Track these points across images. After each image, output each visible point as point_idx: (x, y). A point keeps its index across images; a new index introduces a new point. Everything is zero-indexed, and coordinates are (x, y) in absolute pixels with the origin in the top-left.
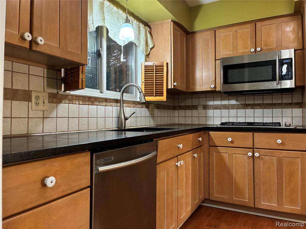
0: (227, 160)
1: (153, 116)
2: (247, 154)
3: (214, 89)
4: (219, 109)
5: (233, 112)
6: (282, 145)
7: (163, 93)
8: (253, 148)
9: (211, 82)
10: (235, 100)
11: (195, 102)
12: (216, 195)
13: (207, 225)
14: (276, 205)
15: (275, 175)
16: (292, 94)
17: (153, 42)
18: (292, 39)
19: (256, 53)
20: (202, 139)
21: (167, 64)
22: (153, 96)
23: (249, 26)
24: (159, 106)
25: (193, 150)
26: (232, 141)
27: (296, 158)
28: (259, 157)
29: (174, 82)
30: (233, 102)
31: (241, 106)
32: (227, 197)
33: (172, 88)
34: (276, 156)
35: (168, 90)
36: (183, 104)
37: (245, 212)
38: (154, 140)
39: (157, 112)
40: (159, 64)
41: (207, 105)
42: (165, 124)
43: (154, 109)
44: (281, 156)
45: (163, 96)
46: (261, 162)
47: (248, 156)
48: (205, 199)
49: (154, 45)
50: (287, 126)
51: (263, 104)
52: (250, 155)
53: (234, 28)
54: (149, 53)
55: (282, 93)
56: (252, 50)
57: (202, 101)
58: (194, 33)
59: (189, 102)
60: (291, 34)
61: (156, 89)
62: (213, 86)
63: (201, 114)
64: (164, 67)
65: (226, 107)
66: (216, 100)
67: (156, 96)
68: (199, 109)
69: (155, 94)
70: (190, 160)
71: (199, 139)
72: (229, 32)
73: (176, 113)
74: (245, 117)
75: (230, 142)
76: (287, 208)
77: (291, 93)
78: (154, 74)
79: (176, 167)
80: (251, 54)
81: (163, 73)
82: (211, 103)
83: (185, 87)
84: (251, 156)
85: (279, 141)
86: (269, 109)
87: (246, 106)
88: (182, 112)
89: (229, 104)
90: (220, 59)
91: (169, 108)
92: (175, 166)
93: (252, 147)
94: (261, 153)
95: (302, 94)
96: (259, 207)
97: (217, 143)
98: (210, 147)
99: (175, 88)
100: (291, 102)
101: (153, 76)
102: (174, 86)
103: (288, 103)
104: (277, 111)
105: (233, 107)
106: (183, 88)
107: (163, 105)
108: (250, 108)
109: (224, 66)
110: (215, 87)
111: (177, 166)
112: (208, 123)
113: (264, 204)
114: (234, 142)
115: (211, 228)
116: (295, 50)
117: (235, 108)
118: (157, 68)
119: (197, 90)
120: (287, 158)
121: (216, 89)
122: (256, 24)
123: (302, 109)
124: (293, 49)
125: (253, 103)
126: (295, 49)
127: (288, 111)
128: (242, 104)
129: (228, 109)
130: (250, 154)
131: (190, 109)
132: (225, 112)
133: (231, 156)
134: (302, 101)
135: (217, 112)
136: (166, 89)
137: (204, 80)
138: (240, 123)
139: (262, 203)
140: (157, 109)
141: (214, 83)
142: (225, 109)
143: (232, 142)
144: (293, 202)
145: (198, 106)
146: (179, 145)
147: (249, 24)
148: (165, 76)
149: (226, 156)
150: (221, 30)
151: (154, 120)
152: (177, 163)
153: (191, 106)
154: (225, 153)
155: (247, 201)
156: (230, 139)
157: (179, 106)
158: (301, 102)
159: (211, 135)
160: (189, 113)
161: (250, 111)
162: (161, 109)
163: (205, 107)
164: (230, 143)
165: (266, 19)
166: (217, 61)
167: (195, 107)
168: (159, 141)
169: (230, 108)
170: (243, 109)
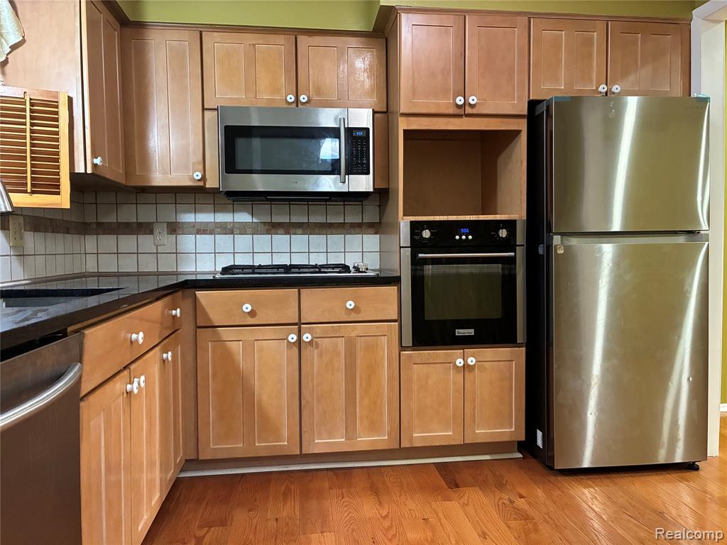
0: (240, 358)
1: (20, 253)
2: (287, 339)
3: (201, 184)
4: (211, 234)
5: (243, 241)
6: (355, 313)
7: (59, 185)
8: (299, 324)
9: (194, 164)
10: (249, 213)
11: (145, 214)
12: (214, 446)
13: (201, 527)
14: (343, 440)
15: (341, 376)
16: (362, 204)
17: (20, 28)
18: (368, 87)
19: (297, 106)
20: (181, 313)
21: (70, 100)
22: (26, 192)
23: (281, 39)
24: (40, 222)
25: (163, 344)
26: (252, 310)
27: (379, 337)
28: (311, 343)
29: (94, 155)
30: (244, 217)
31: (263, 226)
32: (241, 445)
33: (89, 171)
34: (343, 337)
35: (74, 177)
36: (112, 219)
37: (281, 469)
38: (69, 329)
39: (32, 241)
40: (42, 95)
41: (179, 223)
42: (57, 274)
43: (23, 231)
44: (354, 334)
45: (58, 193)
46: (315, 351)
47: (288, 341)
48: (186, 460)
49: (23, 37)
50: (362, 272)
51: (308, 223)
52: (293, 341)
53: (250, 38)
54: (7, 58)
55: (344, 202)
56: (291, 98)
57: (166, 213)
58: (141, 26)
59: (128, 214)
60: (366, 75)
61: (33, 172)
62: (198, 175)
63: (165, 245)
64: (60, 107)
65: (225, 228)
66: (202, 211)
67: (33, 192)
68: (156, 231)
69: (33, 185)
70: (156, 370)
71: (174, 312)
72: (237, 46)
73: (90, 242)
74: (272, 253)
75: (249, 313)
76: (365, 440)
77: (360, 203)
78: (28, 127)
79: (127, 397)
80: (286, 106)
81: (57, 126)
82: (189, 218)
83: (121, 171)
84: (294, 343)
85: (350, 304)
86: (319, 234)
87: (272, 228)
88: (108, 241)
89: (234, 222)
90: (217, 109)
91: (68, 229)
92: (125, 395)
93: (297, 321)
94: (316, 333)
95: (379, 206)
96: (310, 452)
97: (216, 319)
98: (198, 329)
99: (98, 173)
100: (361, 221)
101: (24, 131)
102: (95, 166)
103: (355, 223)
104: (336, 239)
105: (242, 229)
106: (116, 174)
107: (51, 220)
108: (282, 232)
109: (226, 127)
110: (203, 179)
111: (129, 393)
112: (181, 269)
113: (321, 443)
114: (256, 314)
115: (213, 529)
116: (374, 112)
117: (249, 230)
118: (35, 108)
119: (155, 183)
120: (362, 338)
121: (205, 184)
122: (296, 38)
123: (378, 236)
124: (371, 110)
125: (288, 221)
126: (373, 110)
127: (354, 240)
128: (265, 223)
129: (232, 232)
130: (293, 338)
131: (132, 233)
132: (224, 241)
133: (249, 347)
134: (380, 220)
135: (205, 241)
136: (70, 173)
137: (175, 157)
138: (260, 267)
139: (316, 441)
140: (32, 233)
141: (201, 167)
142: (226, 234)
143: (252, 314)
144: (374, 427)
145: (155, 225)
146: (134, 336)
147: (283, 36)
148: (64, 134)
149: (237, 348)
150: (215, 33)
151: (23, 264)
152: (129, 387)
153: (135, 225)
154: (235, 342)
155: (286, 443)
156: (247, 308)
157: (99, 224)
158: (378, 221)
159: (199, 301)
160: (128, 242)
161: (281, 240)
162: (46, 232)
163: (174, 228)
164: (247, 316)
165: (317, 33)
166: (206, 112)
167: (144, 228)
168: (87, 332)
169: (237, 231)
170: (267, 234)
